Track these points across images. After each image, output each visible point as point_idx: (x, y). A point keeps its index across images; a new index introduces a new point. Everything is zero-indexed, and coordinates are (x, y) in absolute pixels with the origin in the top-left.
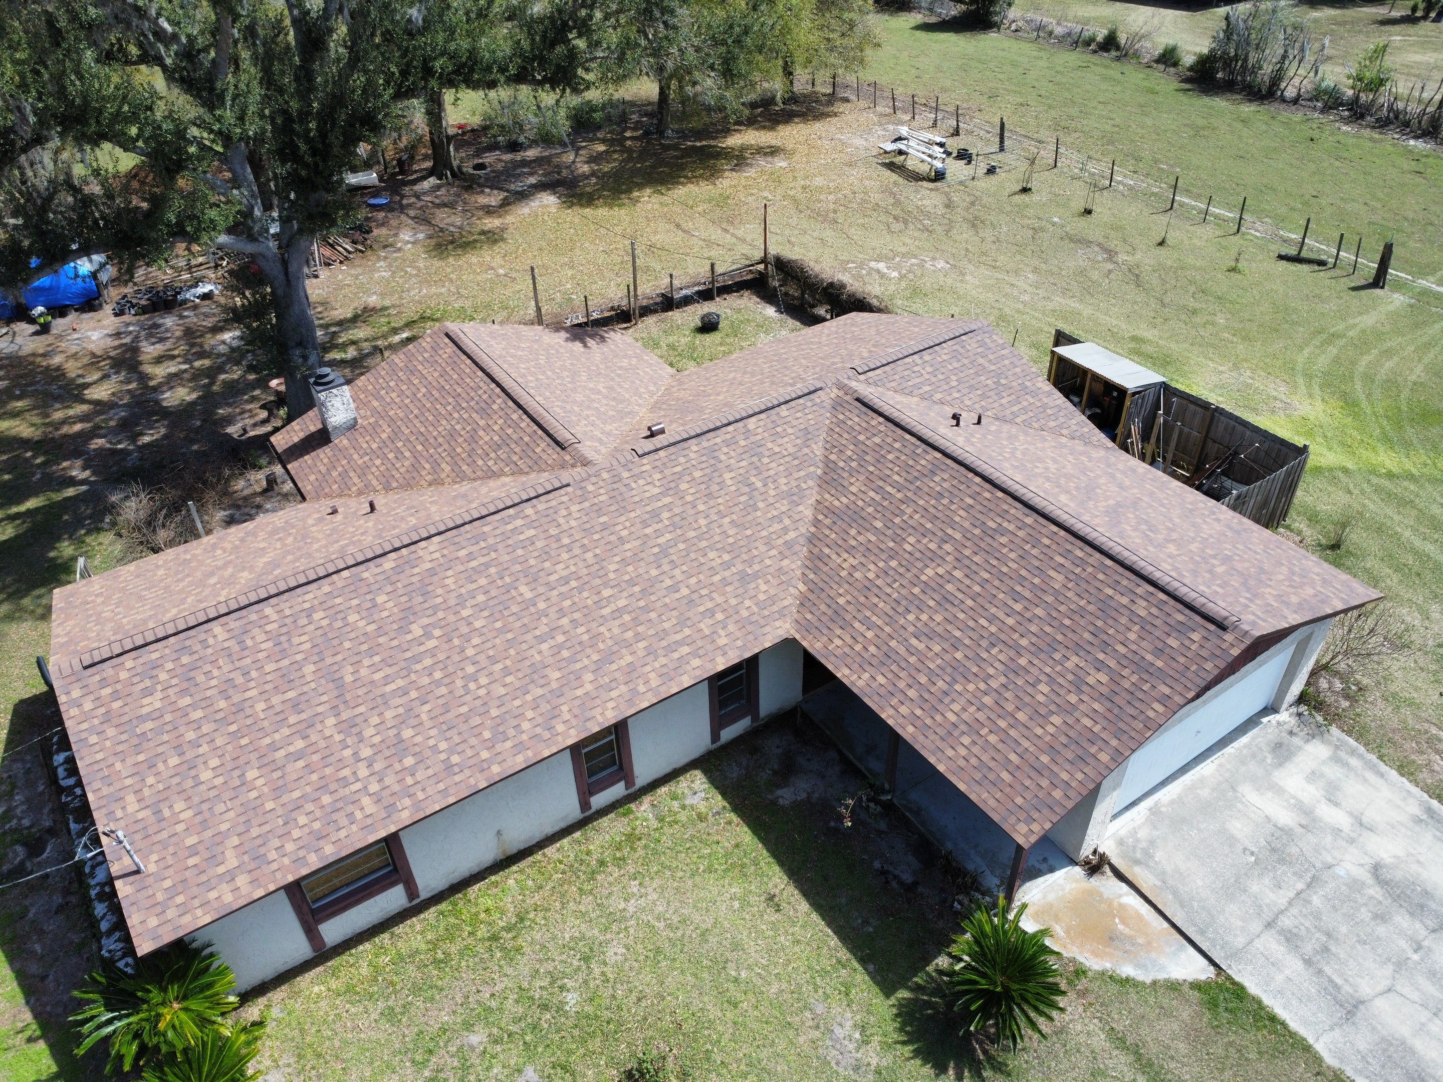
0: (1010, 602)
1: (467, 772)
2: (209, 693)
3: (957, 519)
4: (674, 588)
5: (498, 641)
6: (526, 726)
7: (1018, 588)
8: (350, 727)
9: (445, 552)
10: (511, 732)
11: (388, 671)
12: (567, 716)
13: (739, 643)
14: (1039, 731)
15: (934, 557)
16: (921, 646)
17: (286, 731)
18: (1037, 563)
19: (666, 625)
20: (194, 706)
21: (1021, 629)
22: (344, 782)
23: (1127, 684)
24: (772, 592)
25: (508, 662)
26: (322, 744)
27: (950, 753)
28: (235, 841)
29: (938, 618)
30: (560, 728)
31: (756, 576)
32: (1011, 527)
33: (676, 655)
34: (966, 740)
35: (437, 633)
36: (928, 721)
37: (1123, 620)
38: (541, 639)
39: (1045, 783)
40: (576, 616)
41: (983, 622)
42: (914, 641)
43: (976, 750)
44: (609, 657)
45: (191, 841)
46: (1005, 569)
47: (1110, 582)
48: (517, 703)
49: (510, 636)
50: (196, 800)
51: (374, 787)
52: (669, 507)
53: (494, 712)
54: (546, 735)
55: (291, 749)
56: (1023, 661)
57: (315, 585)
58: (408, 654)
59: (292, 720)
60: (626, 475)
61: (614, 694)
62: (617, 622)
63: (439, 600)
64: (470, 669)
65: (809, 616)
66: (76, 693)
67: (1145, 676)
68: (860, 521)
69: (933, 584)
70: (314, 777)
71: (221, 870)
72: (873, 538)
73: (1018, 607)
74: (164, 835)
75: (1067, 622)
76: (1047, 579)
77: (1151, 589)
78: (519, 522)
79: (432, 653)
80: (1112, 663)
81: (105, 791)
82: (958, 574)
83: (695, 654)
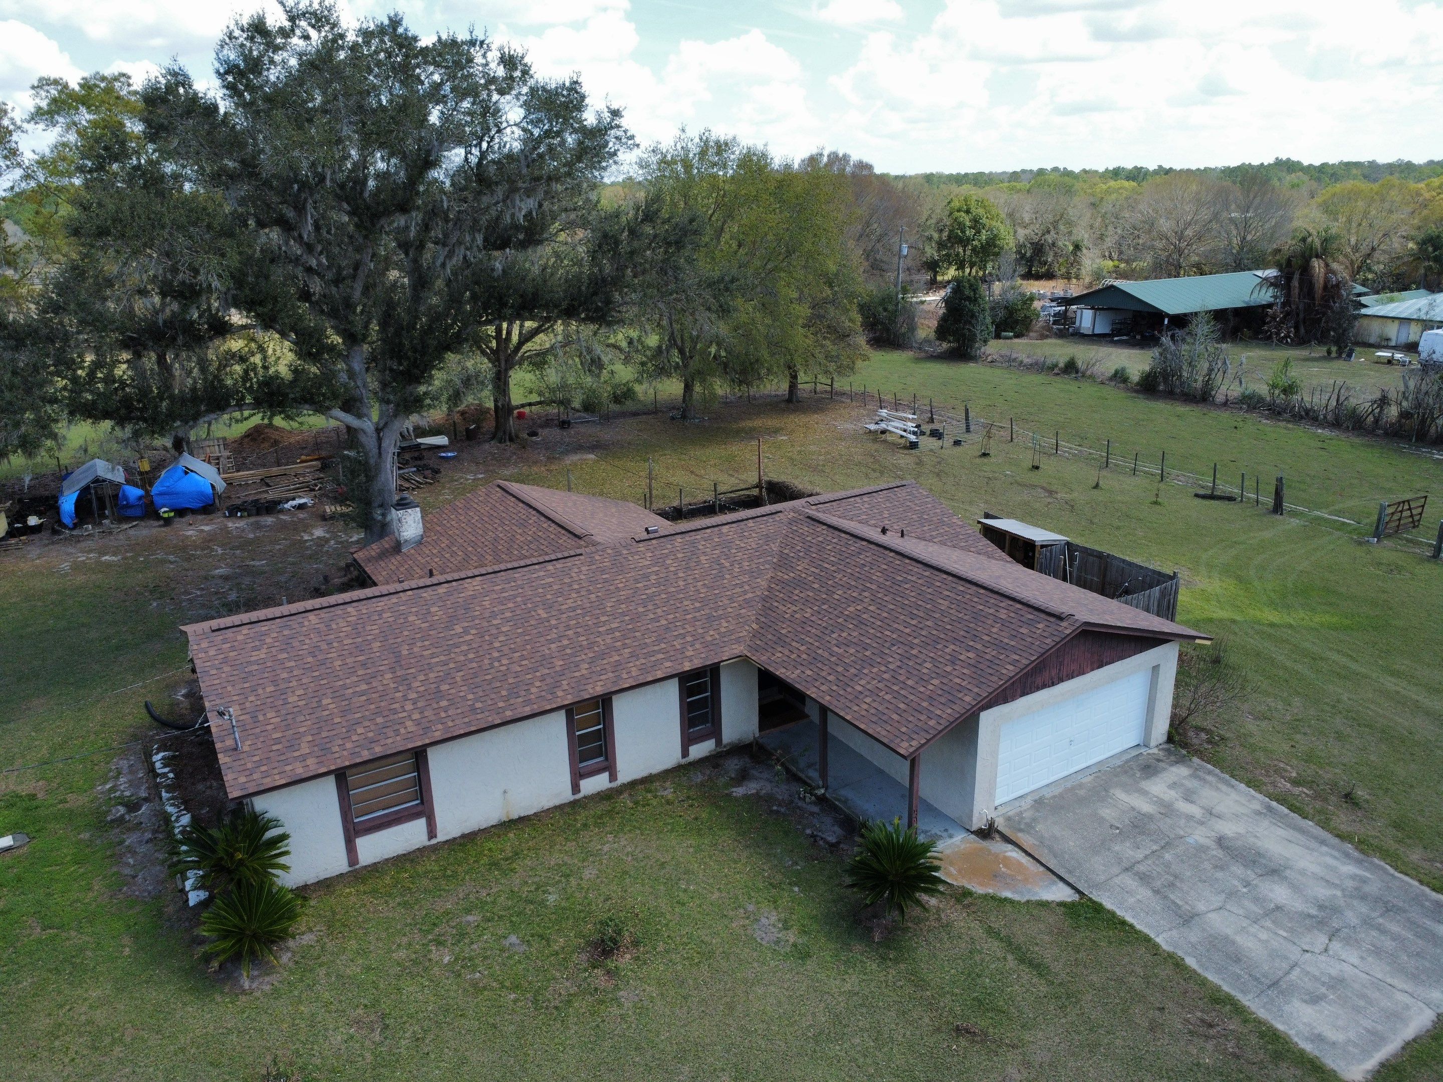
0: (908, 620)
6: (534, 690)
7: (915, 612)
10: (523, 693)
11: (435, 650)
14: (922, 689)
15: (855, 600)
16: (840, 651)
20: (289, 659)
21: (915, 634)
22: (394, 711)
27: (856, 708)
28: (310, 738)
29: (855, 634)
30: (560, 694)
31: (720, 618)
32: (914, 579)
33: (653, 659)
34: (868, 700)
35: (473, 631)
36: (841, 692)
39: (923, 718)
42: (836, 649)
43: (875, 704)
44: (603, 655)
45: (277, 735)
47: (982, 602)
50: (284, 712)
51: (416, 716)
52: (657, 573)
54: (550, 697)
55: (358, 689)
56: (914, 652)
57: (386, 598)
59: (360, 673)
60: (625, 552)
61: (603, 677)
64: (496, 654)
65: (758, 642)
66: (204, 645)
70: (373, 706)
71: (297, 754)
72: (811, 594)
73: (914, 622)
74: (258, 730)
75: (948, 627)
77: (1011, 603)
78: (542, 573)
83: (668, 659)
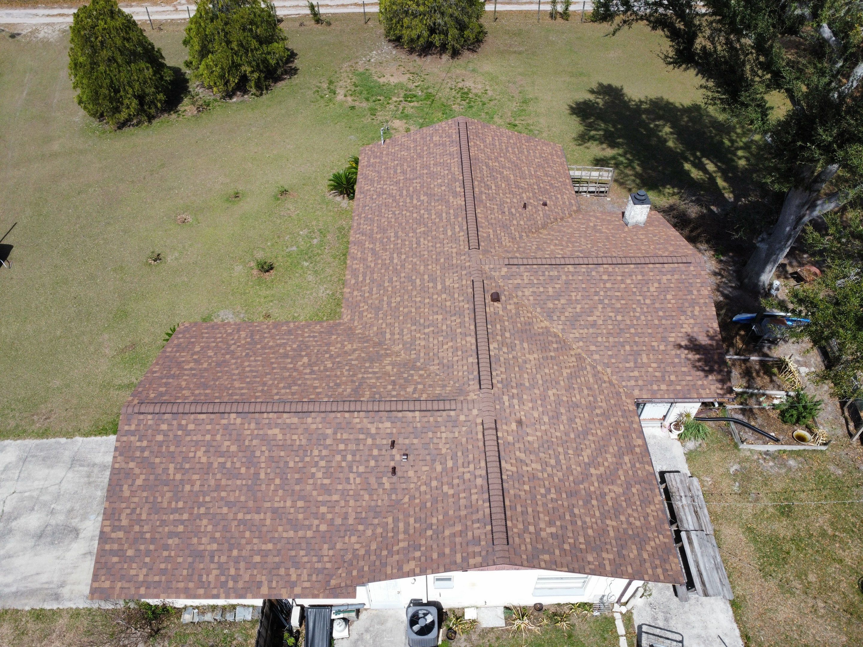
0: (253, 368)
2: (431, 150)
3: (316, 382)
4: (390, 281)
5: (404, 221)
7: (254, 374)
8: (397, 183)
9: (455, 206)
10: (366, 223)
12: (360, 238)
14: (202, 344)
15: (310, 365)
16: (279, 341)
17: (406, 168)
18: (255, 385)
19: (375, 275)
21: (239, 364)
23: (175, 369)
24: (365, 319)
25: (393, 223)
26: (395, 177)
29: (282, 351)
30: (358, 236)
32: (283, 391)
35: (419, 203)
37: (192, 386)
38: (396, 233)
40: (399, 245)
41: (259, 358)
42: (284, 341)
44: (375, 254)
46: (268, 376)
47: (210, 395)
48: (375, 225)
49: (404, 224)
50: (396, 152)
53: (376, 218)
54: (358, 232)
55: (399, 170)
56: (228, 356)
58: (415, 196)
61: (359, 253)
62: (388, 258)
63: (433, 204)
64: (397, 212)
68: (366, 359)
69: (298, 358)
70: (385, 176)
72: (350, 357)
73: (248, 369)
75: (219, 374)
76: (243, 382)
79: (411, 202)
80: (186, 372)
82: (290, 366)
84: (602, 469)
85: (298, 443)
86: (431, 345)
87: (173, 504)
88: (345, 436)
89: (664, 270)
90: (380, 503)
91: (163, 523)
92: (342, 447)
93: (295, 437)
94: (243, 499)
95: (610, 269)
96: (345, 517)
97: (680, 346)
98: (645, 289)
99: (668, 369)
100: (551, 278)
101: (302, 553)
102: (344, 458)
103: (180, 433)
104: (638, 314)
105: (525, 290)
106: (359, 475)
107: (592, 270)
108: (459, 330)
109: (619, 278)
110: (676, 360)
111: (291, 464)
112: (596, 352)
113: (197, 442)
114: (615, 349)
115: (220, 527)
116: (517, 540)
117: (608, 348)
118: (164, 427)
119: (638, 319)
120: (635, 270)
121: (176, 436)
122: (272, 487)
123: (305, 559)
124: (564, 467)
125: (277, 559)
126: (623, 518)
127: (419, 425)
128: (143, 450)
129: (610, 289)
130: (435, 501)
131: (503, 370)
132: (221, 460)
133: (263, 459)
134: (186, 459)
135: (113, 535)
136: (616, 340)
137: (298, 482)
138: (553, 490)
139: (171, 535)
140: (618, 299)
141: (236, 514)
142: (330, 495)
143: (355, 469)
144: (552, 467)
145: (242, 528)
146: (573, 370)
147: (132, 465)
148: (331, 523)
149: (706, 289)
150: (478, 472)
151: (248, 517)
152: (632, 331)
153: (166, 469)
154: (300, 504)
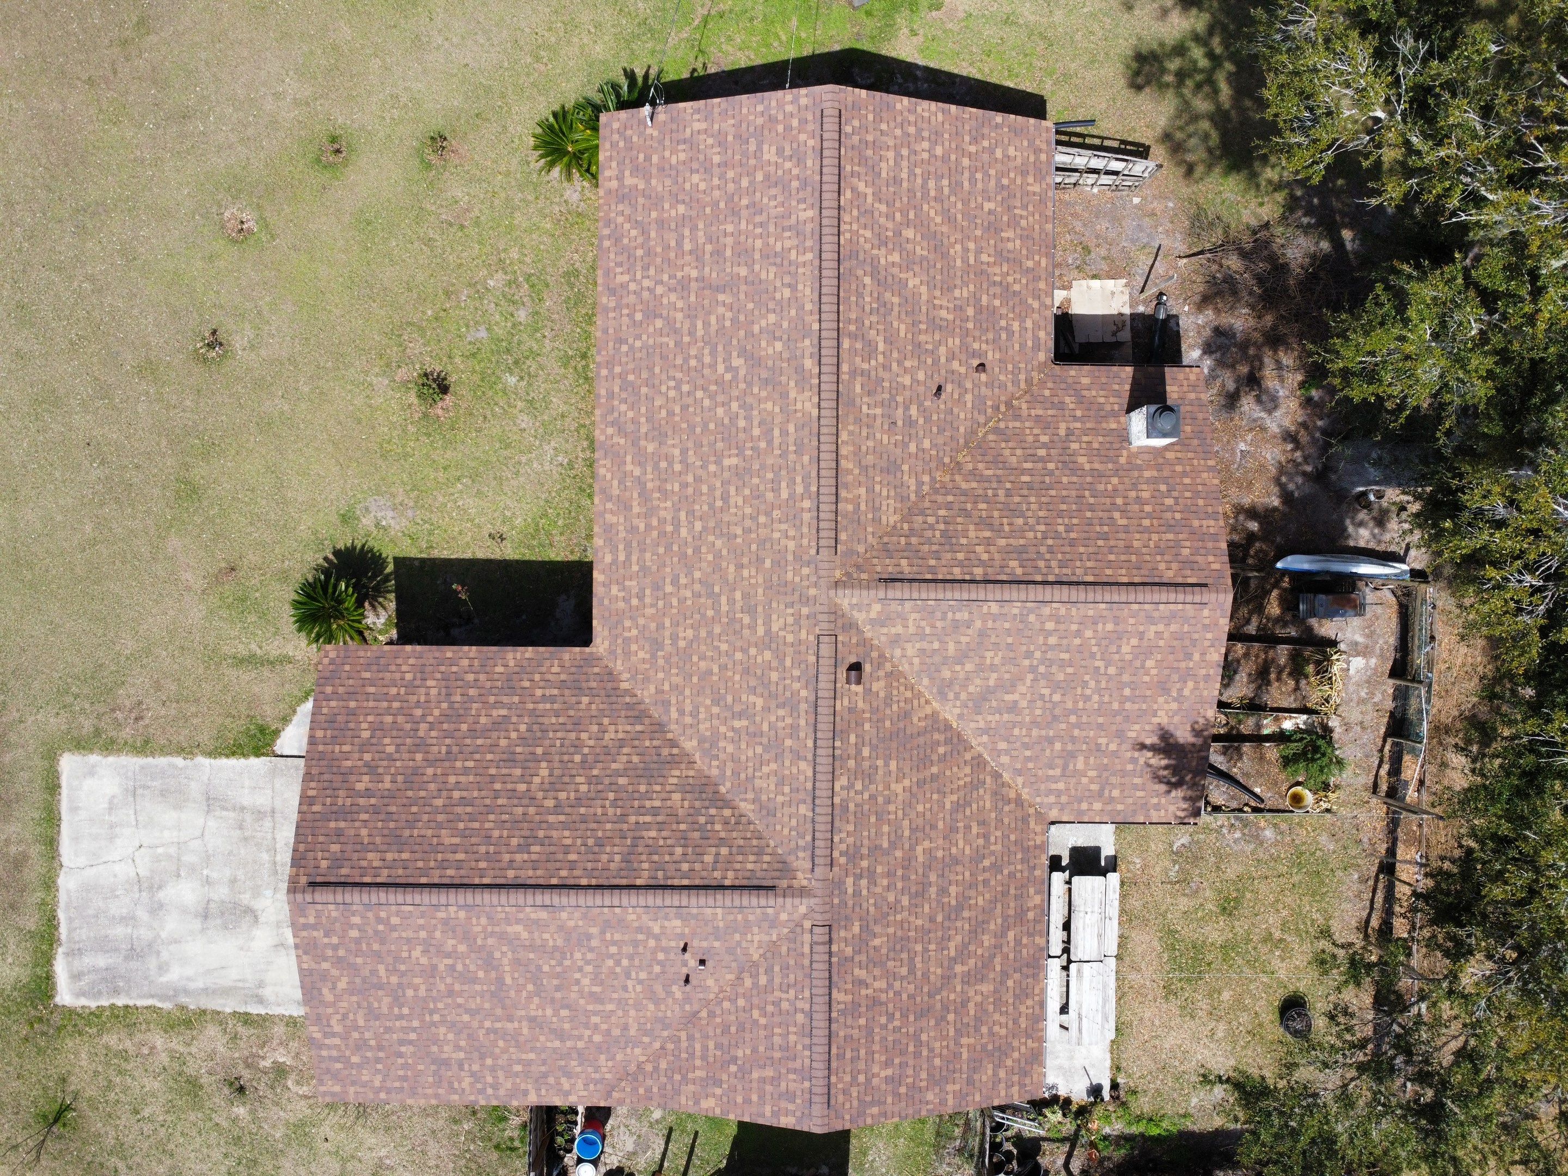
0: (464, 794)
1: (611, 352)
2: (758, 195)
3: (567, 833)
4: (675, 582)
5: (698, 419)
6: (623, 407)
7: (469, 809)
8: (683, 286)
9: (799, 415)
10: (624, 395)
11: (714, 327)
12: (616, 439)
13: (606, 602)
14: (370, 718)
15: (553, 787)
16: (495, 713)
17: (701, 240)
18: (474, 840)
19: (648, 555)
20: (753, 182)
21: (441, 779)
22: (646, 268)
23: (342, 793)
24: (633, 658)
25: (677, 419)
26: (680, 262)
27: (412, 661)
28: (641, 186)
29: (503, 742)
30: (610, 431)
31: (654, 656)
32: (518, 857)
33: (621, 547)
34: (409, 676)
35: (728, 377)
36: (443, 668)
37: (378, 840)
38: (684, 452)
39: (341, 690)
40: (690, 490)
41: (470, 764)
42: (504, 712)
43: (398, 676)
44: (645, 496)
45: (655, 159)
46: (492, 817)
47: (410, 864)
48: (643, 410)
49: (698, 430)
50: (681, 168)
51: (632, 286)
52: (753, 627)
53: (644, 390)
54: (610, 418)
55: (687, 241)
56: (419, 757)
58: (720, 348)
59: (708, 247)
61: (615, 483)
62: (669, 518)
63: (756, 390)
64: (685, 388)
66: (804, 101)
67: (335, 808)
68: (640, 772)
69: (531, 765)
70: (659, 250)
71: (627, 173)
72: (614, 766)
73: (456, 794)
74: (667, 143)
75: (414, 809)
76: (455, 832)
77: (379, 880)
78: (800, 489)
79: (713, 366)
80: (362, 801)
81: (716, 110)
82: (522, 787)
83: (615, 561)
84: (972, 962)
85: (551, 943)
86: (743, 758)
87: (396, 1010)
88: (617, 937)
89: (1156, 614)
90: (669, 1014)
91: (388, 1030)
92: (613, 949)
93: (546, 936)
94: (487, 1006)
95: (1063, 611)
96: (625, 1028)
97: (1143, 747)
98: (1113, 649)
99: (1113, 780)
100: (956, 625)
101: (574, 1063)
102: (618, 963)
103: (381, 927)
104: (1088, 692)
105: (908, 646)
106: (640, 982)
107: (1031, 611)
108: (788, 742)
109: (1074, 627)
110: (1130, 767)
111: (546, 968)
112: (1007, 752)
113: (408, 940)
114: (1038, 747)
115: (464, 1036)
116: (841, 1098)
117: (1026, 746)
118: (356, 920)
119: (1087, 699)
120: (1105, 613)
121: (376, 932)
122: (524, 994)
123: (579, 1069)
124: (919, 974)
125: (543, 1069)
126: (984, 1030)
127: (721, 924)
128: (335, 948)
129: (1052, 648)
130: (741, 1028)
131: (851, 828)
132: (449, 961)
133: (505, 961)
134: (397, 959)
135: (327, 1041)
136: (1043, 733)
137: (558, 988)
138: (898, 1015)
139: (402, 1042)
140: (1063, 664)
141: (481, 1022)
142: (602, 1003)
143: (633, 975)
144: (902, 978)
145: (492, 1036)
146: (962, 793)
147: (325, 965)
148: (608, 1033)
149: (1218, 651)
150: (800, 1005)
151: (498, 1025)
152: (1073, 719)
153: (374, 972)
154: (564, 1013)
